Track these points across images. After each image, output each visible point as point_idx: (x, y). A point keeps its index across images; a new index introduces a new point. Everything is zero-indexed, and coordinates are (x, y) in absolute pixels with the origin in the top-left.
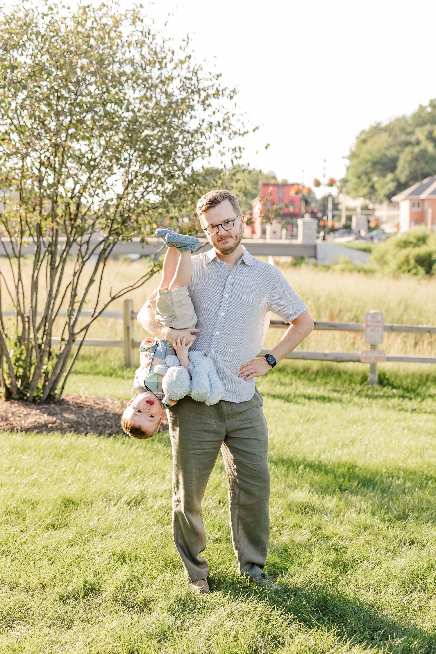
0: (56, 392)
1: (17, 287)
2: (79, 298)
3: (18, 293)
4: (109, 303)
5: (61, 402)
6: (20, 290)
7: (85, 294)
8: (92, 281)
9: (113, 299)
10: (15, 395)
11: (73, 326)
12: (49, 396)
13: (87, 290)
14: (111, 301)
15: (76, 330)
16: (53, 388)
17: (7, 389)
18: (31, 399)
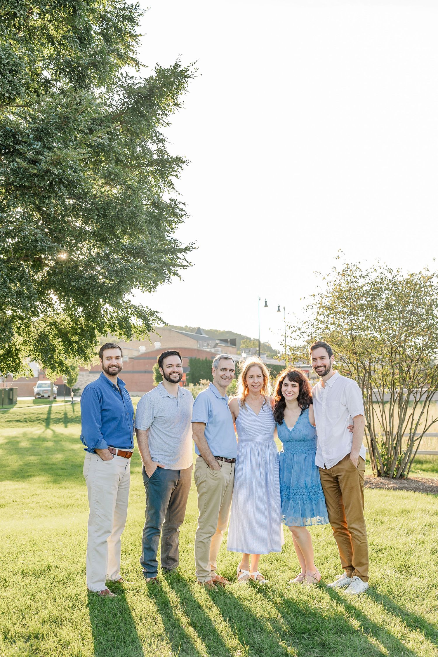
0: (406, 473)
1: (382, 416)
2: (415, 422)
3: (383, 419)
4: (431, 424)
5: (407, 479)
6: (384, 418)
7: (419, 420)
8: (422, 413)
9: (434, 422)
10: (383, 474)
11: (413, 438)
12: (401, 475)
13: (420, 418)
14: (432, 423)
15: (415, 439)
16: (403, 471)
17: (378, 471)
18: (391, 477)
